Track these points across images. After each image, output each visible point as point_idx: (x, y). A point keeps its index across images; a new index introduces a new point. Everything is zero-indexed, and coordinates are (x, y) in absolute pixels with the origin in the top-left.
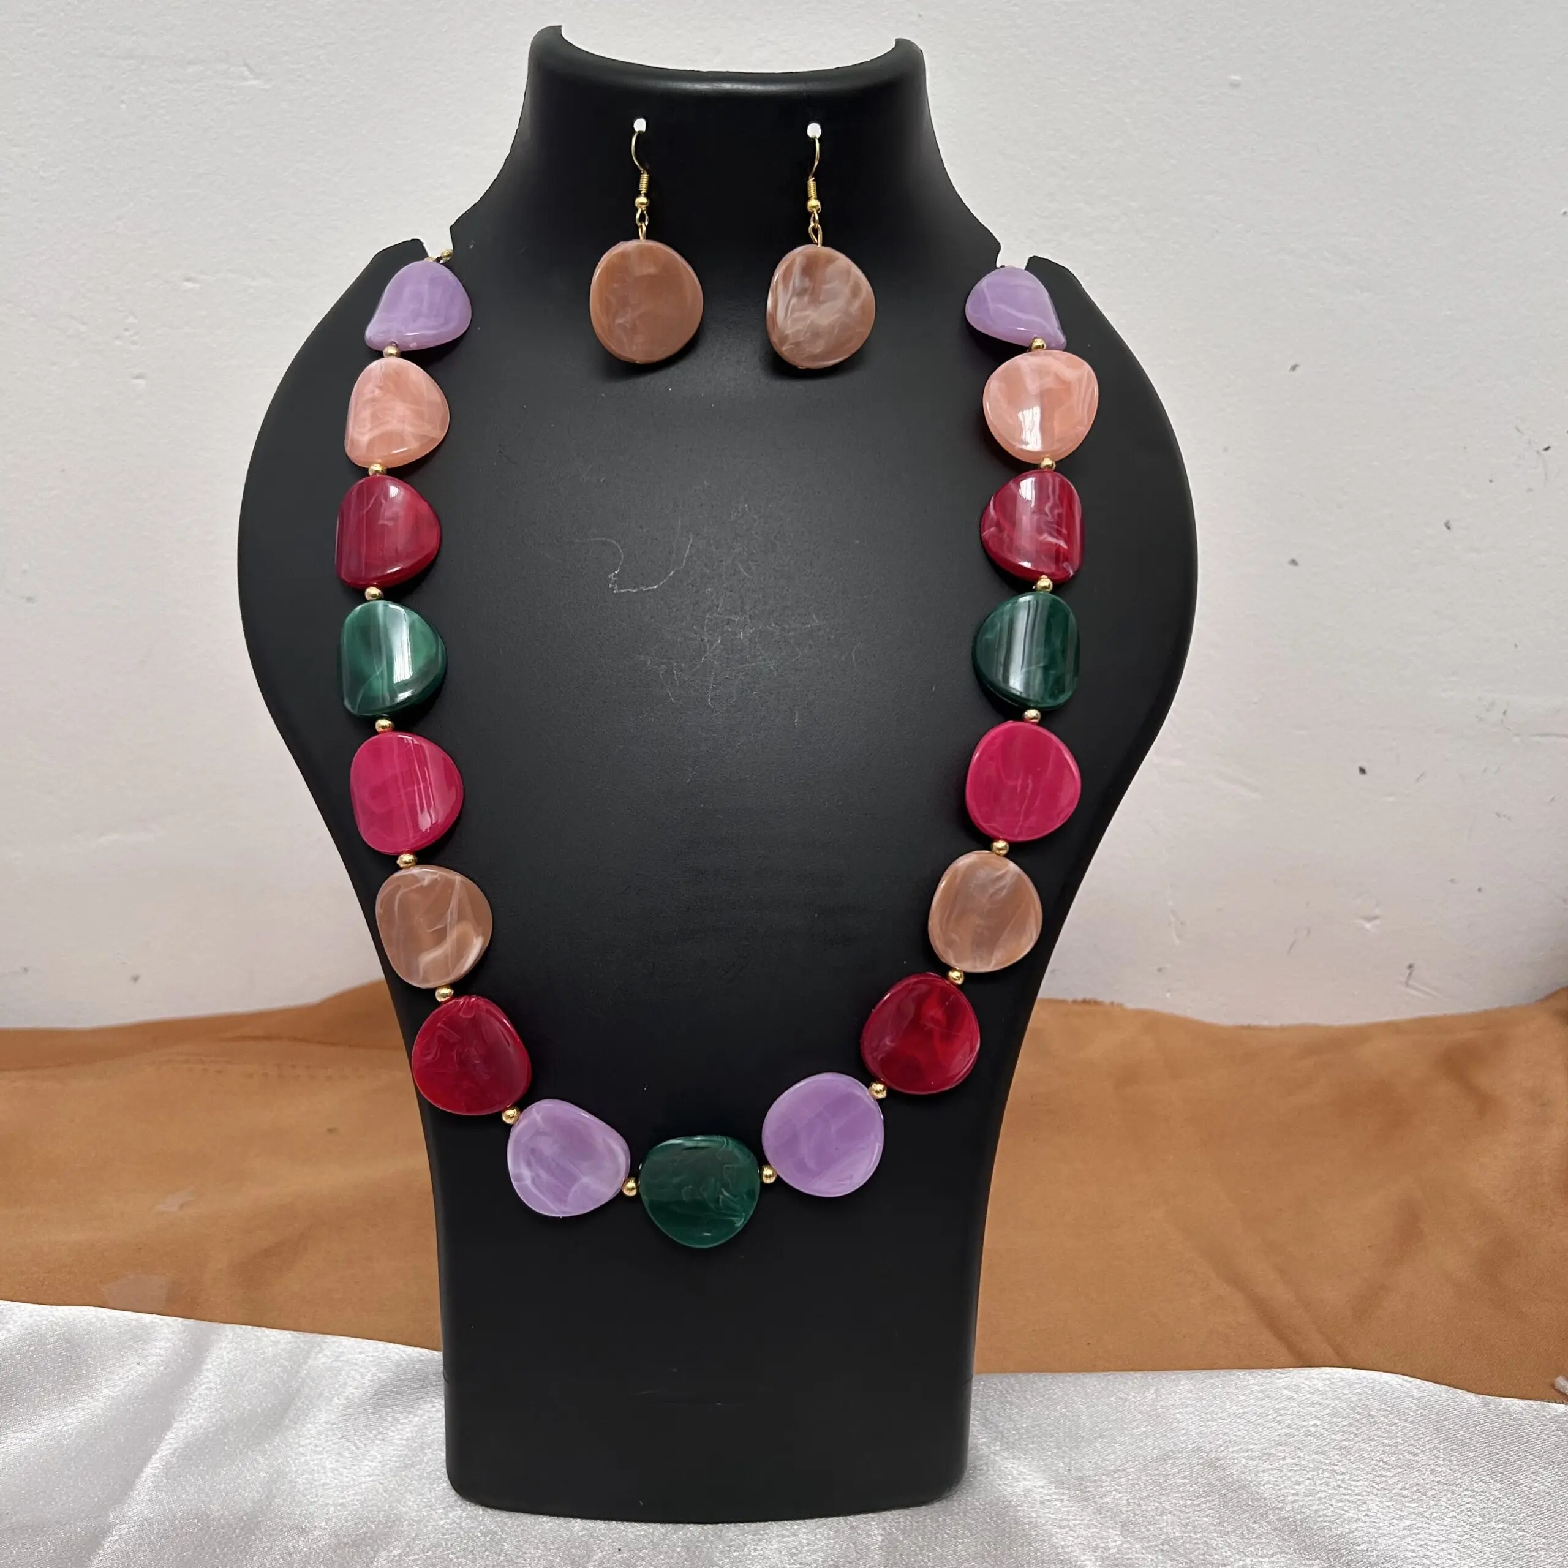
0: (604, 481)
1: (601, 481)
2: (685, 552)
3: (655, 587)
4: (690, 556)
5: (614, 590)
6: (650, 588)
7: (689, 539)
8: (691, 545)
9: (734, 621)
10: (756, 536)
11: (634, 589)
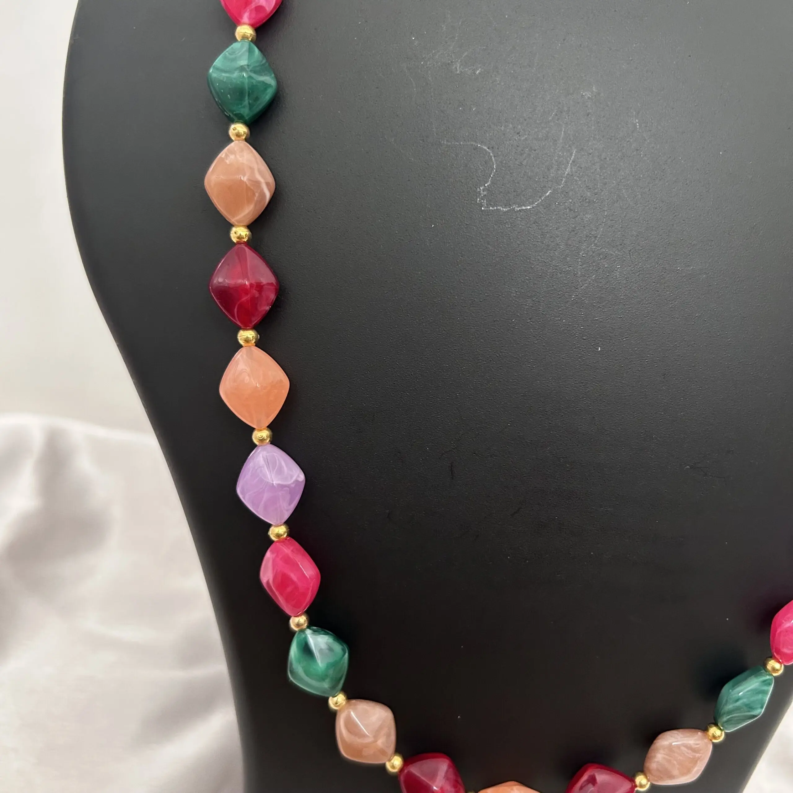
0: (479, 73)
1: (478, 72)
2: (566, 169)
3: (529, 207)
4: (571, 175)
5: (482, 206)
6: (524, 208)
7: (571, 155)
8: (573, 162)
9: (612, 255)
10: (645, 158)
11: (505, 206)
